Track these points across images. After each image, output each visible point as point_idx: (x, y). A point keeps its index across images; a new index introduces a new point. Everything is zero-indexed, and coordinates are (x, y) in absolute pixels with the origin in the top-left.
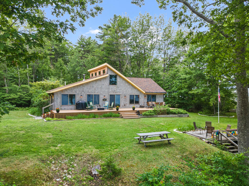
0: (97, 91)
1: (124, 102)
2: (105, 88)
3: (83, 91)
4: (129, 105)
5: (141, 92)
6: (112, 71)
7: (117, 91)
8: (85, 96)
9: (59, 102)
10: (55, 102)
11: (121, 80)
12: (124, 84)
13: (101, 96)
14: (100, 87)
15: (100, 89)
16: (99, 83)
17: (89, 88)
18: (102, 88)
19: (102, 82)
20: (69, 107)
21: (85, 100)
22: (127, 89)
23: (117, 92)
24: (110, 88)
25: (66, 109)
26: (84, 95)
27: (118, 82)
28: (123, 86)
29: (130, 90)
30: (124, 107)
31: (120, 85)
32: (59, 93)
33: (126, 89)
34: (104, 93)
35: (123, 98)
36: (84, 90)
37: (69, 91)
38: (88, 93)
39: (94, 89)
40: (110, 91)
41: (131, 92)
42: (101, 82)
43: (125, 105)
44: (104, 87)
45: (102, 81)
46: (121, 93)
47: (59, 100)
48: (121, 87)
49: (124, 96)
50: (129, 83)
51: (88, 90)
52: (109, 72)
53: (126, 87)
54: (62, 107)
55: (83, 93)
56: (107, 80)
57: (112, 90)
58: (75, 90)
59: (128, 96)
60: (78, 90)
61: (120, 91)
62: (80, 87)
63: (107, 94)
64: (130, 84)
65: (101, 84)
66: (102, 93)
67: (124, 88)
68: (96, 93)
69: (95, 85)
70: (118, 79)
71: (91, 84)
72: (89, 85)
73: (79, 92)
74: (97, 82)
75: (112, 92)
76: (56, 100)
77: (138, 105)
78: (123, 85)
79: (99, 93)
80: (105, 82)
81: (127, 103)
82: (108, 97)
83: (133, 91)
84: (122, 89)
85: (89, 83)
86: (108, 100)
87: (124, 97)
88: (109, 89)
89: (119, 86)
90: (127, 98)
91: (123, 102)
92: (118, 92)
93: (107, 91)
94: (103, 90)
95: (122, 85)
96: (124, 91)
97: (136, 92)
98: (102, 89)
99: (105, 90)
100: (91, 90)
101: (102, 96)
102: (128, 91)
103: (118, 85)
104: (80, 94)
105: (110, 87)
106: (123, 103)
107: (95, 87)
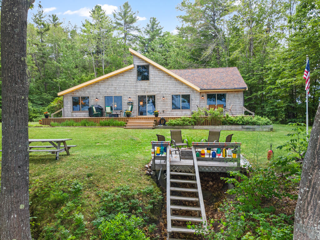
0: (119, 92)
1: (162, 106)
2: (131, 86)
3: (99, 92)
4: (171, 111)
5: (193, 90)
6: (140, 60)
7: (150, 89)
8: (102, 99)
9: (69, 107)
10: (65, 107)
11: (156, 71)
12: (162, 78)
13: (124, 98)
14: (123, 85)
15: (123, 88)
16: (121, 79)
17: (107, 87)
18: (125, 86)
19: (126, 78)
20: (81, 114)
21: (101, 104)
22: (167, 85)
23: (149, 91)
24: (139, 86)
25: (78, 116)
26: (101, 97)
27: (151, 75)
28: (160, 82)
29: (172, 87)
30: (163, 114)
31: (154, 80)
32: (69, 96)
33: (165, 85)
34: (129, 93)
35: (159, 101)
36: (101, 90)
37: (80, 92)
38: (105, 94)
39: (114, 88)
40: (138, 90)
41: (174, 90)
42: (124, 78)
43: (163, 112)
44: (129, 84)
45: (125, 76)
46: (157, 93)
47: (69, 104)
48: (156, 84)
49: (162, 97)
50: (169, 76)
51: (105, 90)
52: (137, 61)
53: (165, 82)
54: (73, 114)
55: (100, 94)
56: (133, 74)
57: (142, 88)
58: (88, 91)
59: (169, 97)
60: (92, 90)
61: (155, 89)
62: (95, 87)
63: (134, 95)
64: (172, 78)
65: (124, 81)
66: (126, 93)
67: (161, 84)
68: (117, 93)
69: (115, 83)
70: (152, 71)
71: (109, 81)
72: (107, 83)
73: (94, 94)
74: (118, 78)
75: (141, 91)
76: (66, 104)
77: (188, 112)
78: (160, 80)
79: (121, 93)
80: (130, 77)
81: (167, 108)
82: (136, 100)
83: (179, 88)
84: (159, 85)
85: (106, 80)
86: (135, 103)
87: (161, 99)
88: (137, 88)
89: (154, 82)
90: (167, 101)
91: (160, 106)
92: (152, 91)
93: (134, 90)
94: (127, 90)
95: (157, 80)
96: (162, 89)
97: (185, 90)
98: (126, 88)
99: (130, 90)
100: (110, 90)
101: (126, 98)
102: (169, 89)
103: (151, 80)
104: (95, 95)
105: (138, 84)
106: (160, 108)
107: (116, 85)
